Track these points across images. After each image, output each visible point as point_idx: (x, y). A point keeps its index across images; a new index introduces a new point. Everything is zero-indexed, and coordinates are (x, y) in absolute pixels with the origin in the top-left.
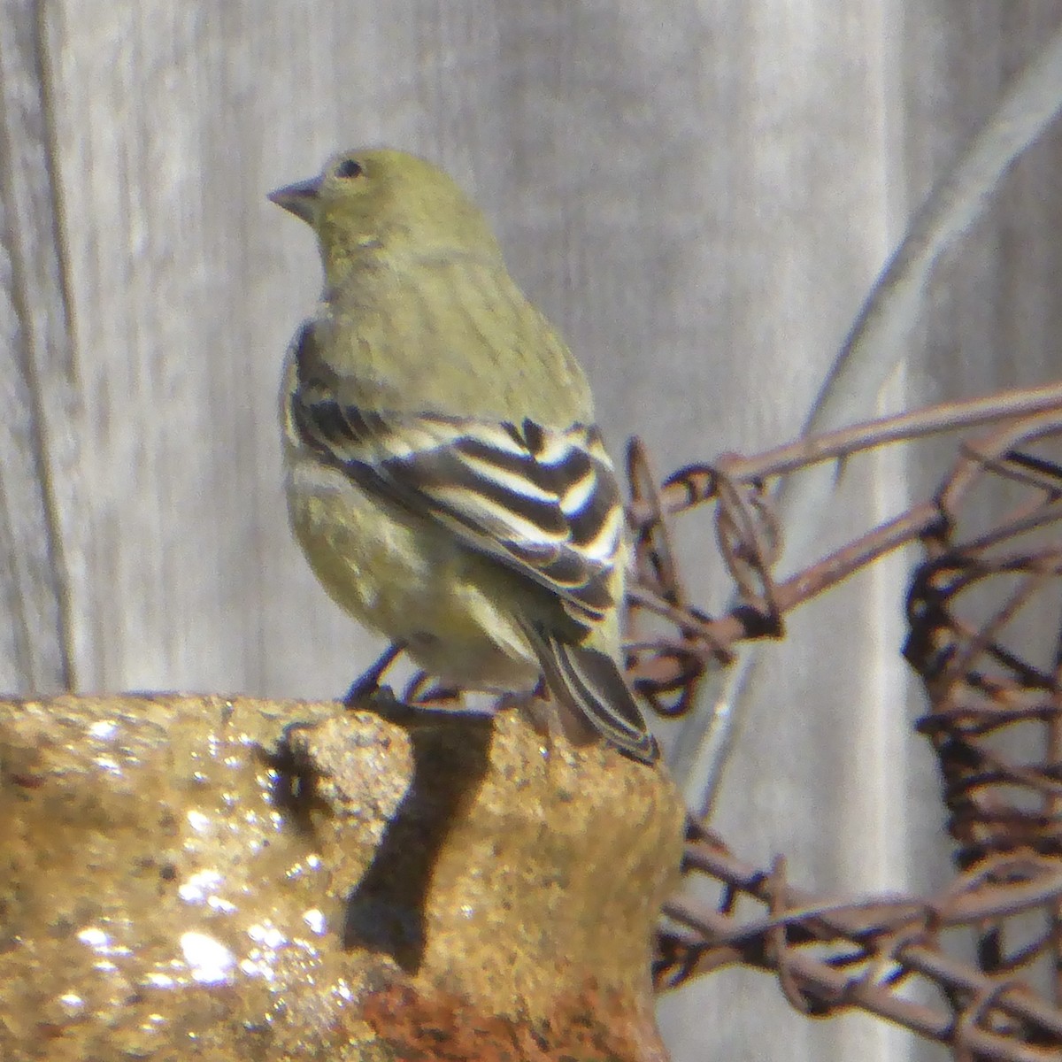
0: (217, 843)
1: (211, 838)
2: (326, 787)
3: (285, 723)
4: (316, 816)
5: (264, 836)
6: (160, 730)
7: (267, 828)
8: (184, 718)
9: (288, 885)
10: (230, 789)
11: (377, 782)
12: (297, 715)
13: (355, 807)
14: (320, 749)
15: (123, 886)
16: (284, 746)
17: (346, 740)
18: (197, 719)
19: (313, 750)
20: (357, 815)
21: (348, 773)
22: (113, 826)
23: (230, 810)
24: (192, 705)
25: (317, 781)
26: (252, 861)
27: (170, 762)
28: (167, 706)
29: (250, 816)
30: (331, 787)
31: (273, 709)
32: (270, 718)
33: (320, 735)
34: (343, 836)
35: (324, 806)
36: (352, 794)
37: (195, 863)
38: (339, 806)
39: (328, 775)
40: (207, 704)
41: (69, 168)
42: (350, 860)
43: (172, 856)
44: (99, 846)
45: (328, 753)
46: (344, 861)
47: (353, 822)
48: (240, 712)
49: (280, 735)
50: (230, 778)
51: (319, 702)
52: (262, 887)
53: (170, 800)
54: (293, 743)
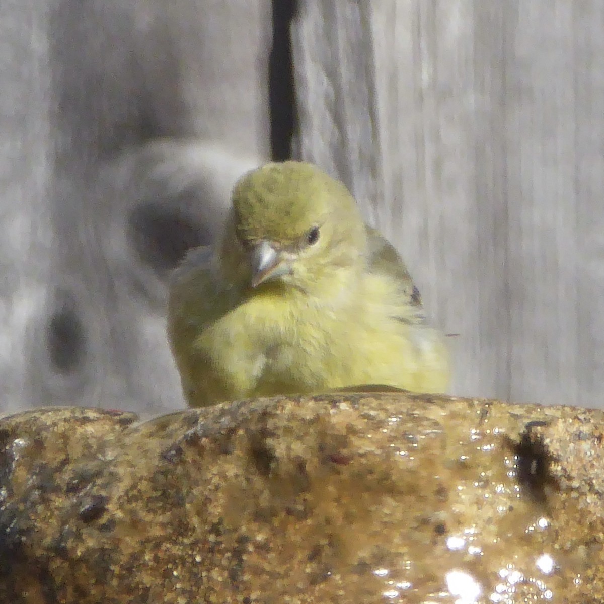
0: (475, 507)
1: (471, 504)
2: (556, 469)
3: (527, 421)
4: (547, 490)
5: (509, 504)
6: (436, 424)
7: (511, 498)
8: (453, 415)
9: (527, 540)
10: (486, 468)
11: (593, 466)
12: (535, 416)
13: (575, 484)
14: (551, 442)
15: (407, 538)
16: (526, 438)
17: (571, 435)
18: (464, 417)
19: (547, 441)
20: (578, 489)
21: (571, 459)
22: (401, 493)
23: (486, 484)
24: (460, 406)
25: (550, 464)
26: (501, 522)
27: (444, 448)
28: (443, 407)
29: (500, 488)
30: (559, 468)
31: (518, 411)
32: (516, 417)
33: (552, 430)
34: (567, 504)
35: (554, 482)
36: (574, 474)
37: (459, 521)
38: (564, 483)
39: (557, 460)
40: (471, 405)
41: (378, 23)
42: (571, 522)
43: (442, 516)
44: (390, 507)
45: (558, 444)
46: (567, 523)
47: (574, 495)
48: (494, 412)
49: (523, 430)
50: (486, 460)
51: (550, 406)
52: (507, 540)
53: (442, 475)
54: (532, 435)
